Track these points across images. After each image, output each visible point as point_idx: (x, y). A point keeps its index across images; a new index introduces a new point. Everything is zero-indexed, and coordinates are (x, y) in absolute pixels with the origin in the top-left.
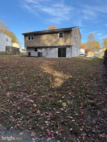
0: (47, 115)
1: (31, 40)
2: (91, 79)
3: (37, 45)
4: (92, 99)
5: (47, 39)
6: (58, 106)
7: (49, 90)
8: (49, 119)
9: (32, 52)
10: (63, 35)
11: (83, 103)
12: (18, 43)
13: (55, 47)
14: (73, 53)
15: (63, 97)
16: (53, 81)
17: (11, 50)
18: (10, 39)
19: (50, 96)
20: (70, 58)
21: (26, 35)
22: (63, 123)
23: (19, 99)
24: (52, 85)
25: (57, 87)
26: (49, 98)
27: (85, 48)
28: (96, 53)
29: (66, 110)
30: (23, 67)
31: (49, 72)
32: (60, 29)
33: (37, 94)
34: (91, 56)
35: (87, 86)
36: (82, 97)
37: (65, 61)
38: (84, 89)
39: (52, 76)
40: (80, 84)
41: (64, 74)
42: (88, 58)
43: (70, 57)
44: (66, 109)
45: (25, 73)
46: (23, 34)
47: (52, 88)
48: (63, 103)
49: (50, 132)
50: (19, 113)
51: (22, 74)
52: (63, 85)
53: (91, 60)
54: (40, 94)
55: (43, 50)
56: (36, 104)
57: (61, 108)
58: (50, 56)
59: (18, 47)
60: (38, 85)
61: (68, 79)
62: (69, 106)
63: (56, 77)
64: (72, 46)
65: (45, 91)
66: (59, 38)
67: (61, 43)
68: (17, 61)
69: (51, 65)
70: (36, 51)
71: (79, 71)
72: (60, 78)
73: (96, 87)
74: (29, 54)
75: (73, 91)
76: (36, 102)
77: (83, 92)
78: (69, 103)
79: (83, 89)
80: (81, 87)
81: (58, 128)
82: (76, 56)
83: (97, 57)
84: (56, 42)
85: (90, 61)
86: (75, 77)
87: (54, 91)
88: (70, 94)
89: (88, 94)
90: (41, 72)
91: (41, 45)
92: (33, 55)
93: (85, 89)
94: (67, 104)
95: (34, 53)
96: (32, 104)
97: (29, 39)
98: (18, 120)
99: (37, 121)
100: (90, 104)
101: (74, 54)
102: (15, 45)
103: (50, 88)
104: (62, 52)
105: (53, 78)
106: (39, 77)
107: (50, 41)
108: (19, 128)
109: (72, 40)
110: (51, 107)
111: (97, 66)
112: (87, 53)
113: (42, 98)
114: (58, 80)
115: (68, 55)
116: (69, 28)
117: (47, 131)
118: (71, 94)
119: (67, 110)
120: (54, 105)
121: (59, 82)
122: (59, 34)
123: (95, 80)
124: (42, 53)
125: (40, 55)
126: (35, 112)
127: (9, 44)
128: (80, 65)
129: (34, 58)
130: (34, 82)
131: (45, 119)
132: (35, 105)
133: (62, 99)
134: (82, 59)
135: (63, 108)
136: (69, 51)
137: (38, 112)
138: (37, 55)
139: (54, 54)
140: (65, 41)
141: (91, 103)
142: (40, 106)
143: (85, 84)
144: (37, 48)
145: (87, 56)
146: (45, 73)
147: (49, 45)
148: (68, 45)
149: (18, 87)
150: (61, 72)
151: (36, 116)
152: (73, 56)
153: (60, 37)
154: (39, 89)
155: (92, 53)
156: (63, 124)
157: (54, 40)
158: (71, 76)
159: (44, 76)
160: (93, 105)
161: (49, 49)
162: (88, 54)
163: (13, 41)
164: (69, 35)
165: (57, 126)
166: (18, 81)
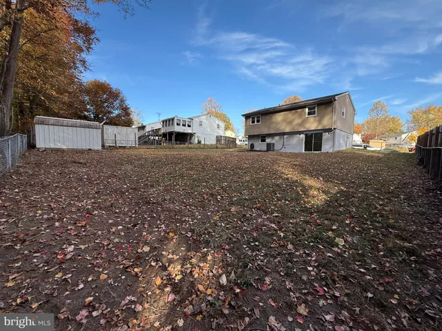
0: (308, 255)
1: (256, 123)
2: (392, 197)
3: (265, 131)
4: (404, 239)
5: (284, 120)
6: (327, 242)
7: (300, 210)
8: (316, 264)
9: (258, 143)
10: (316, 109)
11: (383, 246)
12: (232, 130)
13: (300, 133)
14: (336, 143)
15: (334, 227)
16: (305, 194)
17: (223, 142)
18: (222, 125)
19: (307, 222)
20: (331, 153)
21: (247, 116)
22: (345, 278)
23: (252, 219)
24: (304, 202)
25: (317, 205)
26: (304, 225)
27: (363, 133)
28: (392, 141)
29: (347, 253)
30: (247, 168)
31: (295, 178)
32: (310, 100)
33: (280, 215)
34: (379, 149)
35: (386, 211)
36: (379, 232)
37: (323, 157)
38: (380, 216)
39: (303, 186)
40: (367, 205)
41: (326, 182)
42: (372, 151)
43: (331, 151)
44: (345, 251)
45: (253, 178)
46: (243, 115)
47: (306, 207)
48: (337, 238)
49: (321, 289)
50: (257, 243)
51: (247, 178)
52: (328, 203)
53: (381, 156)
54: (285, 216)
55: (277, 138)
56: (282, 232)
57: (333, 247)
58: (288, 150)
59: (233, 136)
60: (278, 200)
61: (338, 193)
62: (352, 246)
63: (311, 187)
64: (335, 129)
65: (293, 211)
66: (307, 116)
67: (312, 125)
68: (237, 158)
69: (296, 165)
70: (263, 140)
71: (358, 178)
72: (319, 189)
73: (409, 214)
74: (252, 146)
75: (353, 217)
76: (282, 228)
77: (379, 222)
78: (349, 239)
79: (378, 215)
80: (373, 211)
81: (337, 285)
82: (344, 149)
83: (394, 151)
84: (301, 125)
85: (379, 159)
86: (351, 190)
87: (311, 213)
88: (347, 222)
89: (393, 228)
90: (280, 177)
91: (272, 131)
92: (257, 149)
93: (382, 216)
94: (345, 242)
95: (260, 146)
96: (276, 230)
97: (253, 122)
98: (257, 254)
99: (292, 263)
100: (401, 248)
101: (340, 143)
102: (229, 134)
103: (302, 207)
104: (313, 141)
105: (306, 190)
106: (277, 185)
107: (290, 123)
108: (263, 268)
109: (335, 118)
110: (312, 242)
111: (400, 170)
112: (368, 142)
113: (292, 223)
114: (315, 193)
115: (326, 147)
116: (329, 97)
117: (315, 287)
118: (350, 223)
119: (349, 253)
120: (318, 239)
121: (318, 198)
122: (307, 109)
123: (404, 199)
124: (274, 144)
125: (270, 147)
126: (284, 246)
127: (221, 133)
128: (358, 166)
129: (260, 153)
130: (270, 193)
131: (307, 263)
132: (282, 235)
133: (333, 230)
134: (361, 156)
135: (339, 248)
136: (328, 139)
137: (290, 246)
138: (265, 148)
139: (297, 145)
140: (320, 121)
141: (404, 247)
142: (291, 237)
143: (381, 205)
144: (265, 137)
145: (368, 148)
146: (287, 179)
147: (287, 130)
148: (327, 127)
149: (246, 199)
150: (318, 178)
151: (289, 254)
152: (336, 149)
153: (309, 114)
154: (281, 206)
155: (382, 141)
156: (345, 280)
157: (298, 121)
158: (343, 188)
159: (287, 185)
160: (411, 252)
161: (287, 138)
162: (371, 144)
163: (226, 129)
164: (330, 109)
165: (334, 281)
166: (244, 190)
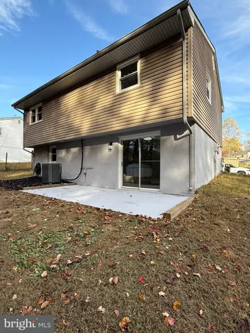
1: (36, 122)
5: (80, 103)
10: (139, 71)
13: (110, 138)
21: (26, 109)
64: (192, 121)
84: (112, 110)
97: (34, 119)
122: (119, 73)
140: (154, 96)
148: (173, 115)
157: (105, 101)
